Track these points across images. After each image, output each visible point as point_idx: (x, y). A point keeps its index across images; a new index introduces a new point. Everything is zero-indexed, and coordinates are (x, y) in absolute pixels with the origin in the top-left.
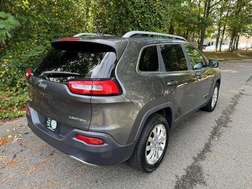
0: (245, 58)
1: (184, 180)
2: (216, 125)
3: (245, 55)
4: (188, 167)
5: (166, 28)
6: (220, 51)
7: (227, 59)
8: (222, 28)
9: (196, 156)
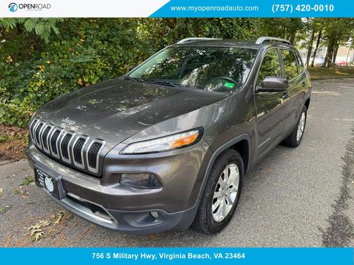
0: (347, 77)
1: (331, 234)
2: (345, 164)
3: (346, 72)
4: (330, 218)
5: (256, 30)
6: (312, 66)
7: (324, 76)
8: (316, 34)
9: (335, 203)
